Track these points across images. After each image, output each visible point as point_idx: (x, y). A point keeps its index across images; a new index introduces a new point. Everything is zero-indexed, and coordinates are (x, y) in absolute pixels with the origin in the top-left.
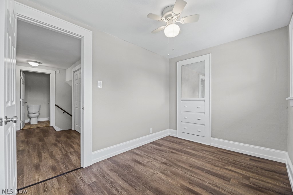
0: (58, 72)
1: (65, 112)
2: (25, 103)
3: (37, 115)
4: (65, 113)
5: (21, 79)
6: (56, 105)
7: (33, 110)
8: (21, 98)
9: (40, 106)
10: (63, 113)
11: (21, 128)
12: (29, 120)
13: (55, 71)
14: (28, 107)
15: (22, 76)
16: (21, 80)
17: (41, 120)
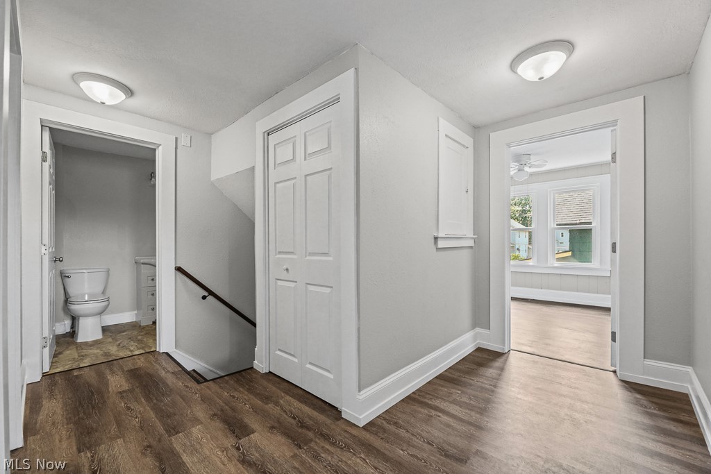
0: (185, 140)
1: (211, 293)
2: (57, 260)
3: (98, 306)
4: (210, 298)
5: (44, 160)
6: (179, 269)
7: (85, 286)
8: (46, 241)
9: (108, 271)
10: (204, 298)
11: (47, 369)
12: (68, 322)
13: (176, 138)
14: (64, 276)
15: (47, 148)
16: (46, 165)
17: (112, 319)
